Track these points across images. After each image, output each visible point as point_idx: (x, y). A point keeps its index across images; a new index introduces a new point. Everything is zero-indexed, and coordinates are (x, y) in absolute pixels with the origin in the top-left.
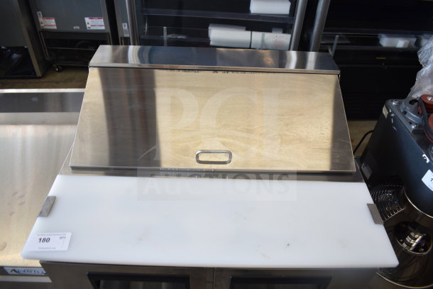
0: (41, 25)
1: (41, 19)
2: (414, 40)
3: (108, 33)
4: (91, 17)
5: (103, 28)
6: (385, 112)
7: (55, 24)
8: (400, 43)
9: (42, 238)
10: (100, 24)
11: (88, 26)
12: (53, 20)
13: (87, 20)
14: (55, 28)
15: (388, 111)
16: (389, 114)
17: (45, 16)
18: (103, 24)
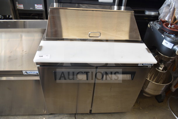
0: (17, 7)
1: (17, 5)
2: (158, 13)
3: (44, 11)
4: (37, 4)
5: (42, 9)
6: (149, 26)
7: (23, 7)
8: (153, 13)
9: (40, 56)
10: (41, 7)
11: (36, 8)
12: (22, 5)
13: (36, 5)
14: (23, 8)
15: (150, 25)
16: (150, 26)
17: (19, 4)
18: (42, 7)
